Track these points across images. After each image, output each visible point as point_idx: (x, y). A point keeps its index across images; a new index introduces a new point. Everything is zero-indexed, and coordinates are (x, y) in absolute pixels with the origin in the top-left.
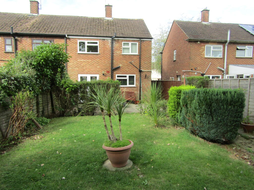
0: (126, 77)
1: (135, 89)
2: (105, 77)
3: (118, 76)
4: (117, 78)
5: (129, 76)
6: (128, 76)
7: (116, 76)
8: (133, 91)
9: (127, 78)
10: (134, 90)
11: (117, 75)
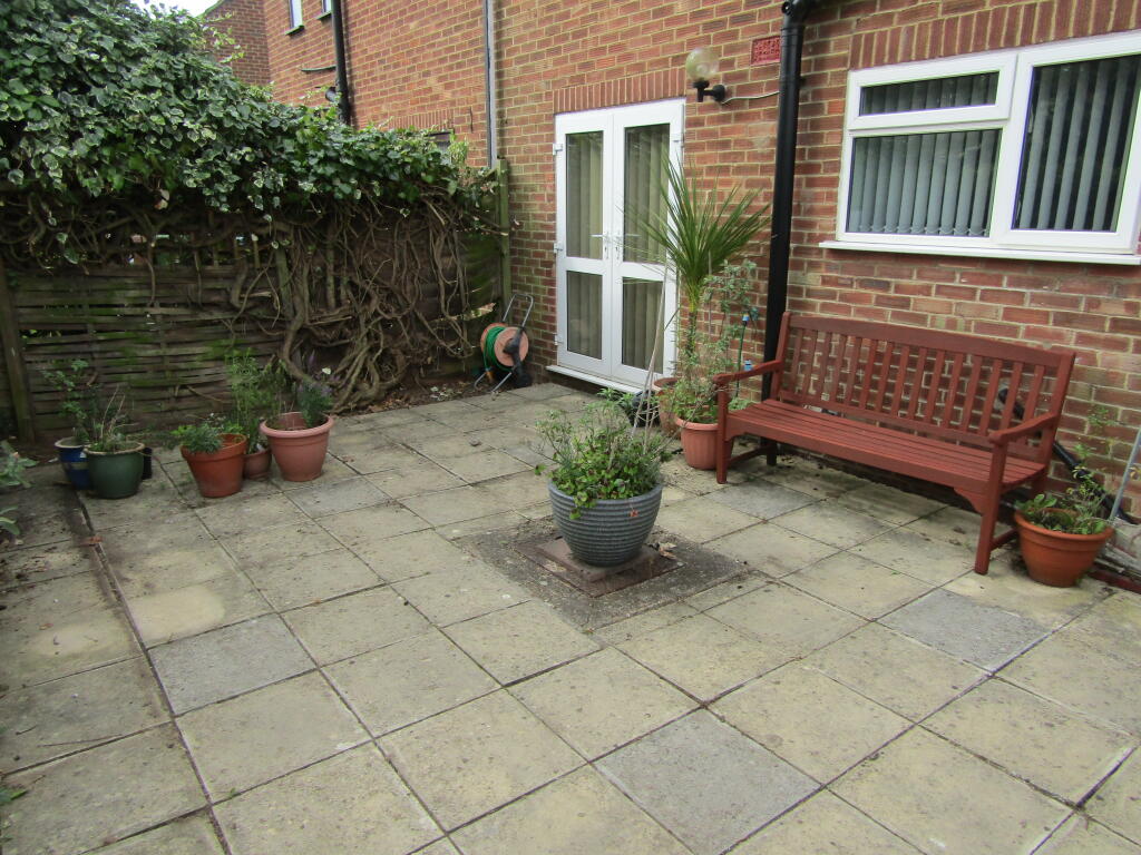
0: (981, 88)
1: (1114, 309)
2: (739, 117)
3: (876, 98)
4: (858, 123)
5: (1045, 78)
6: (1015, 69)
7: (853, 99)
8: (1070, 339)
9: (1009, 111)
10: (1097, 322)
11: (859, 79)
